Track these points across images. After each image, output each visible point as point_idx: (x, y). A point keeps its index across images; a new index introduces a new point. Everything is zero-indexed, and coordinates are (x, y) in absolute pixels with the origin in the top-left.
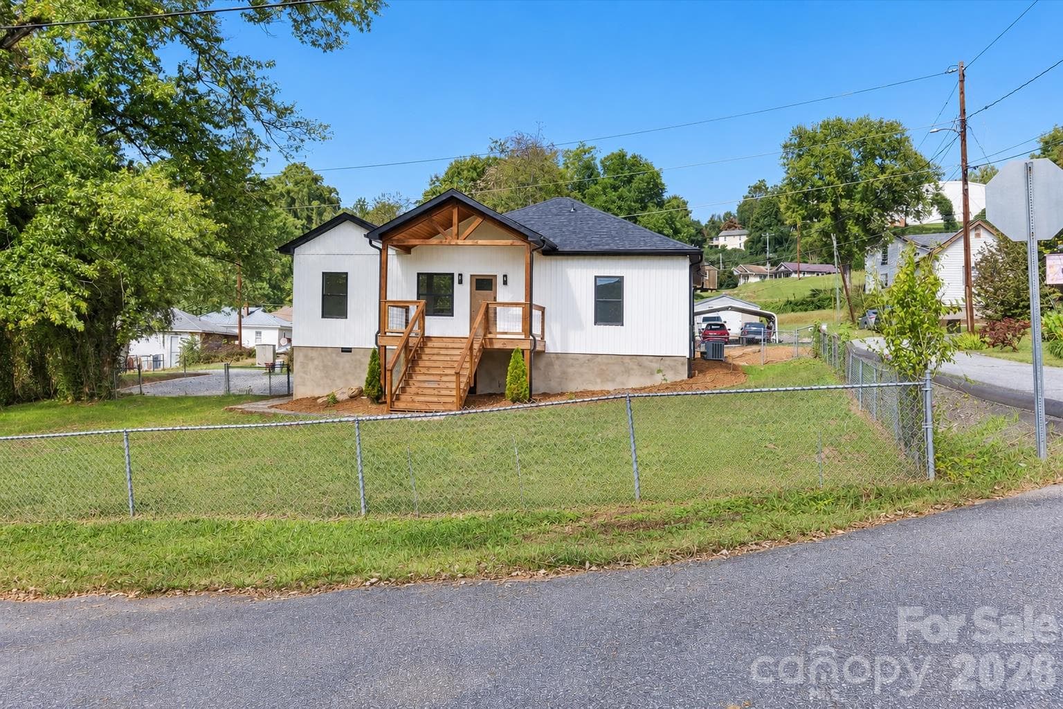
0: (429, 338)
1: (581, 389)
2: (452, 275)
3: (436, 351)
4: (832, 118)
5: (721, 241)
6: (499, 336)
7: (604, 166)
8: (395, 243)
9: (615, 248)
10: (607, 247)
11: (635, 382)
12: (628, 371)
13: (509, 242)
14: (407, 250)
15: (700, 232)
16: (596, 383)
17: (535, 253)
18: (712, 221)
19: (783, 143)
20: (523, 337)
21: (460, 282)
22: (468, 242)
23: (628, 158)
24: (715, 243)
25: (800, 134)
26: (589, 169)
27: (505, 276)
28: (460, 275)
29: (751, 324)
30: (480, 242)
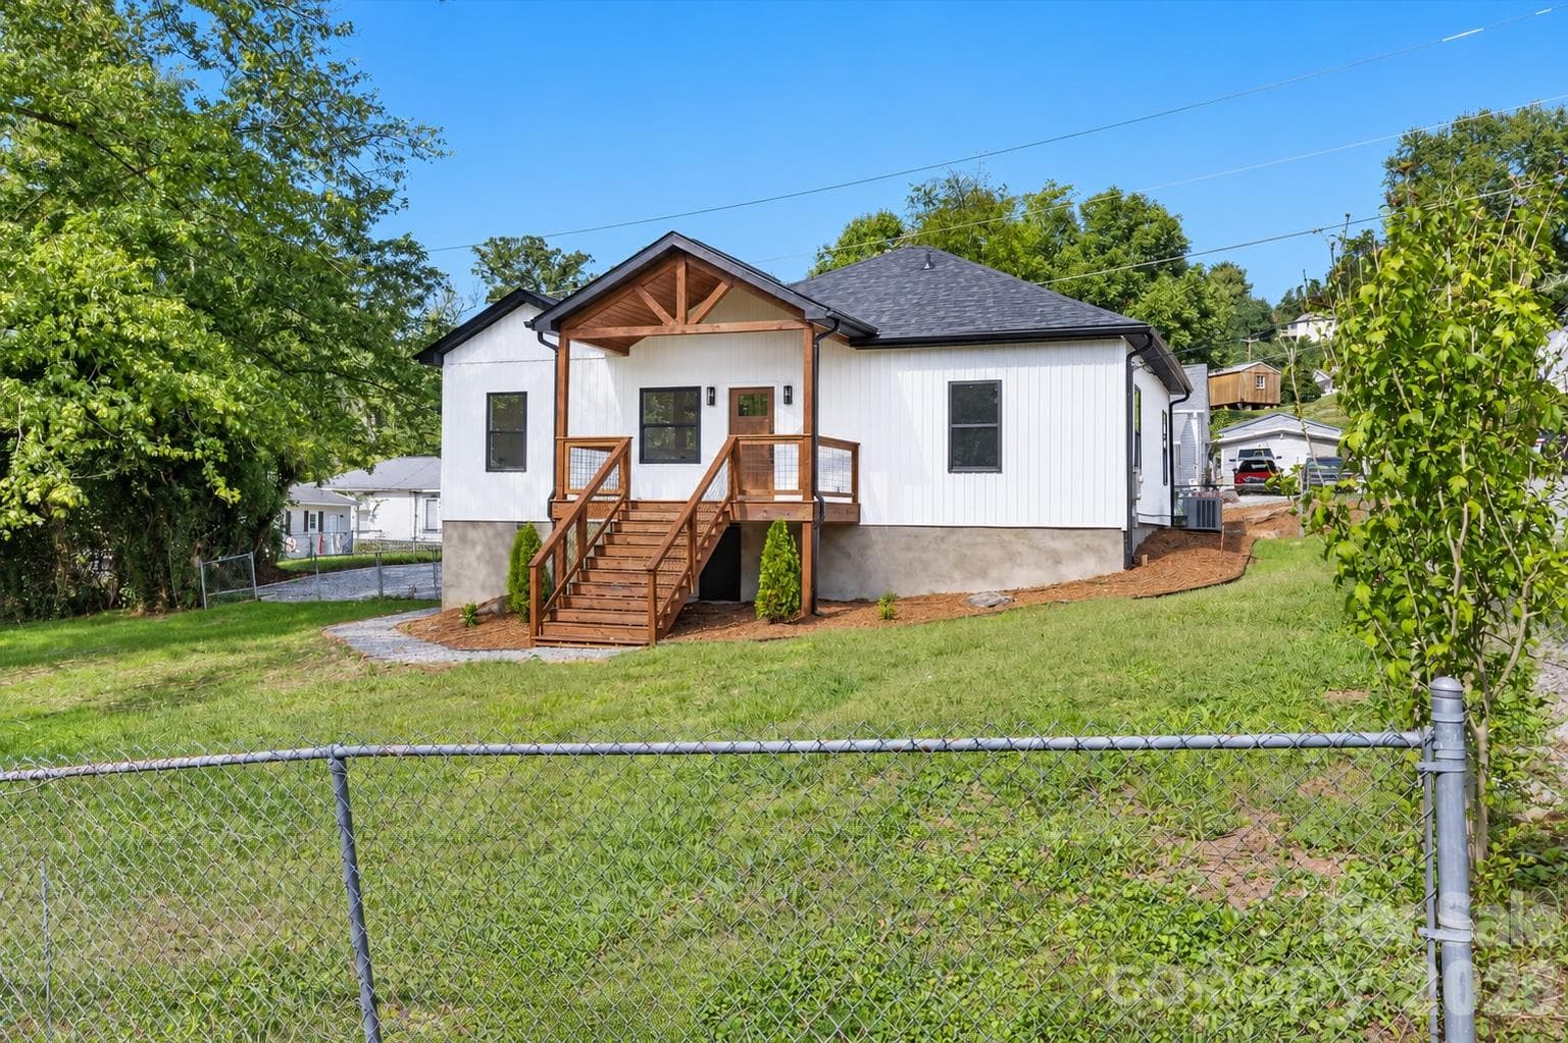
0: (635, 504)
1: (924, 592)
2: (698, 389)
3: (640, 528)
4: (1474, 114)
5: (1301, 330)
6: (778, 498)
7: (1085, 214)
8: (580, 336)
9: (984, 327)
10: (970, 328)
11: (1026, 576)
12: (1012, 558)
13: (774, 324)
14: (621, 347)
15: (1266, 316)
16: (953, 580)
17: (825, 343)
18: (1288, 300)
19: (1386, 160)
20: (799, 498)
21: (712, 402)
22: (704, 327)
23: (1124, 199)
24: (1290, 333)
25: (1415, 140)
26: (1062, 221)
27: (788, 388)
28: (712, 389)
29: (1322, 461)
30: (724, 327)
